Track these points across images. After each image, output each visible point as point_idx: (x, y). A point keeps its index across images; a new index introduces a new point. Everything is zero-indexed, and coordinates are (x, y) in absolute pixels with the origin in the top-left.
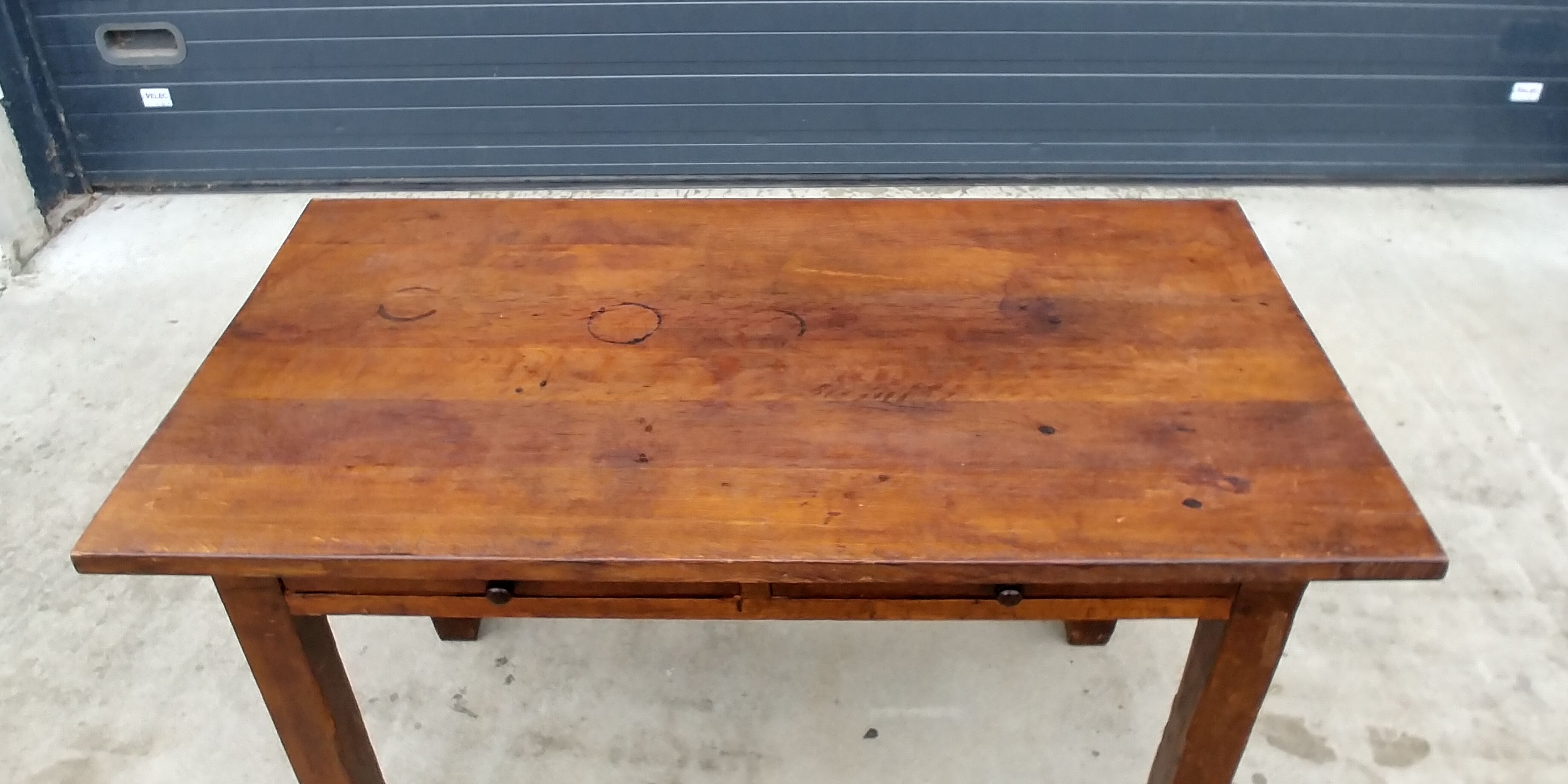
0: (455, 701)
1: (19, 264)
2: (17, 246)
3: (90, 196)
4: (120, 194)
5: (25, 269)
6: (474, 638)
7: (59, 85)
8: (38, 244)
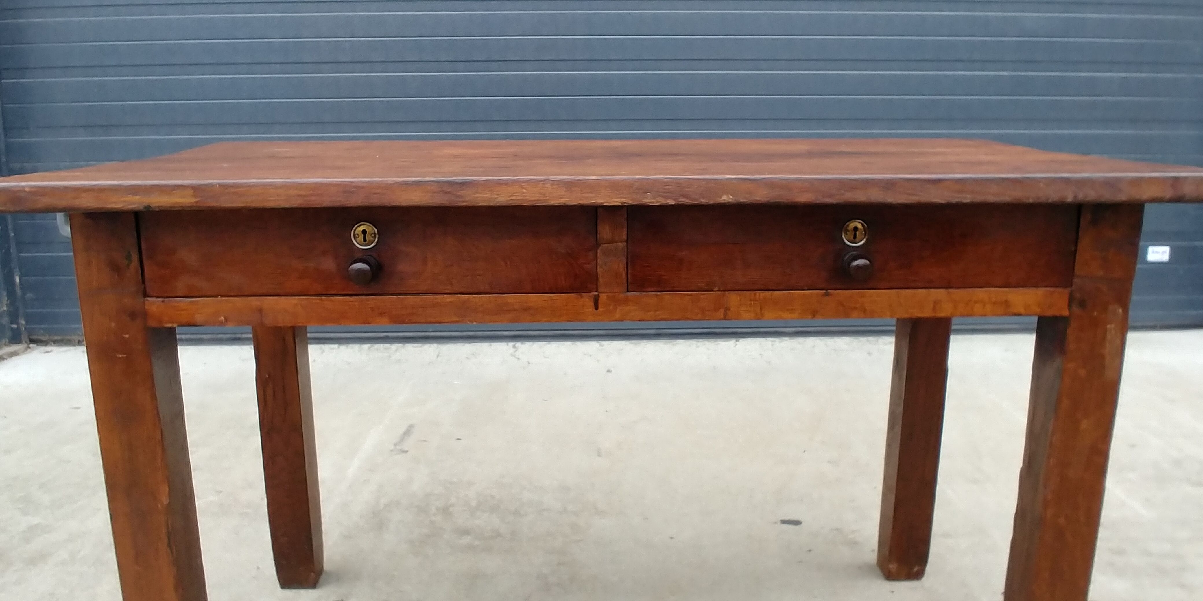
4: (51, 346)
6: (314, 587)
7: (21, 252)
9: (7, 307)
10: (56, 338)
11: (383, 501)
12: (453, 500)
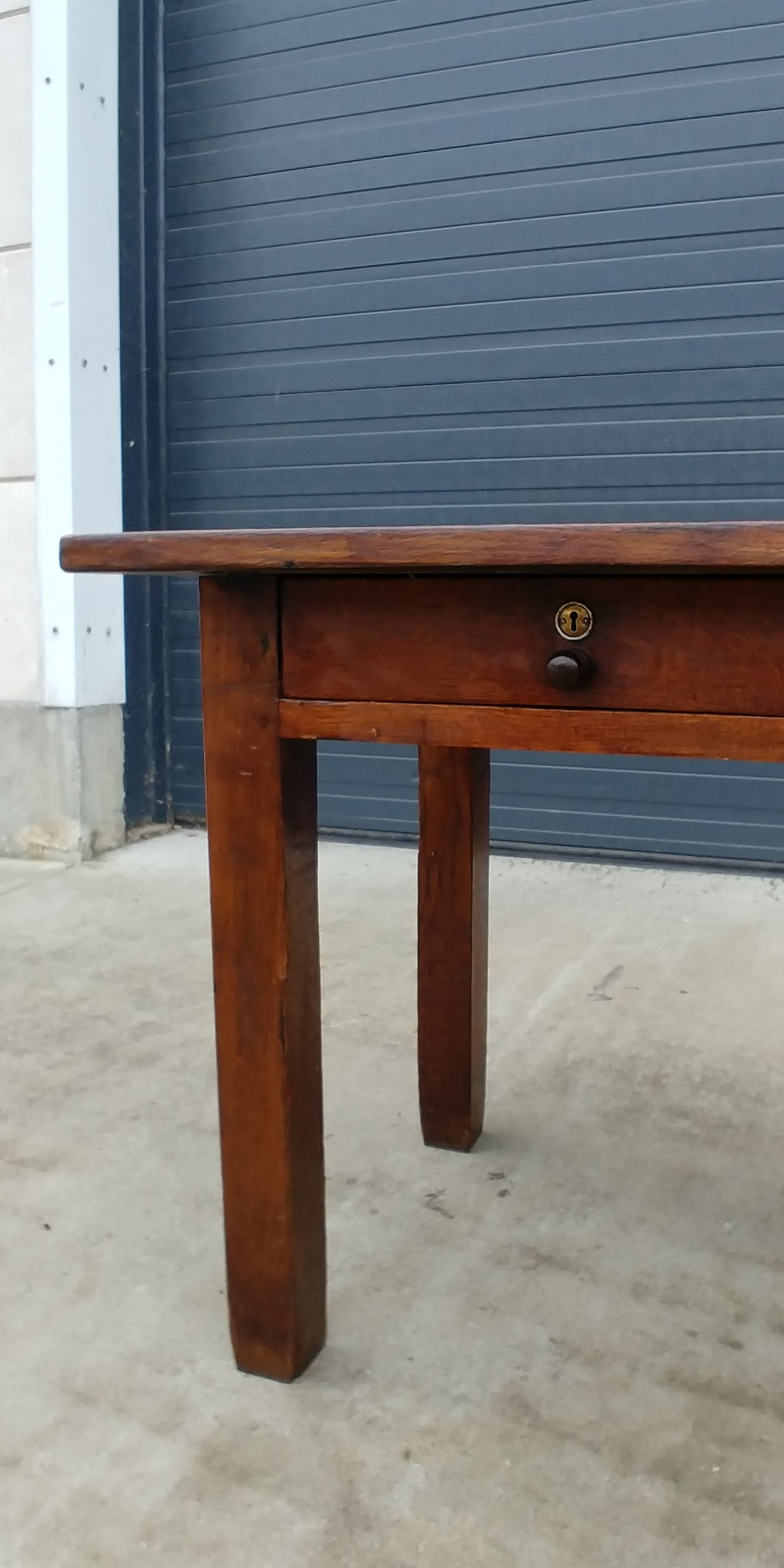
0: (428, 1199)
1: (91, 854)
2: (95, 835)
3: (170, 825)
5: (95, 858)
6: (467, 1150)
7: (175, 716)
8: (114, 844)
9: (155, 779)
11: (571, 1057)
12: (668, 1070)
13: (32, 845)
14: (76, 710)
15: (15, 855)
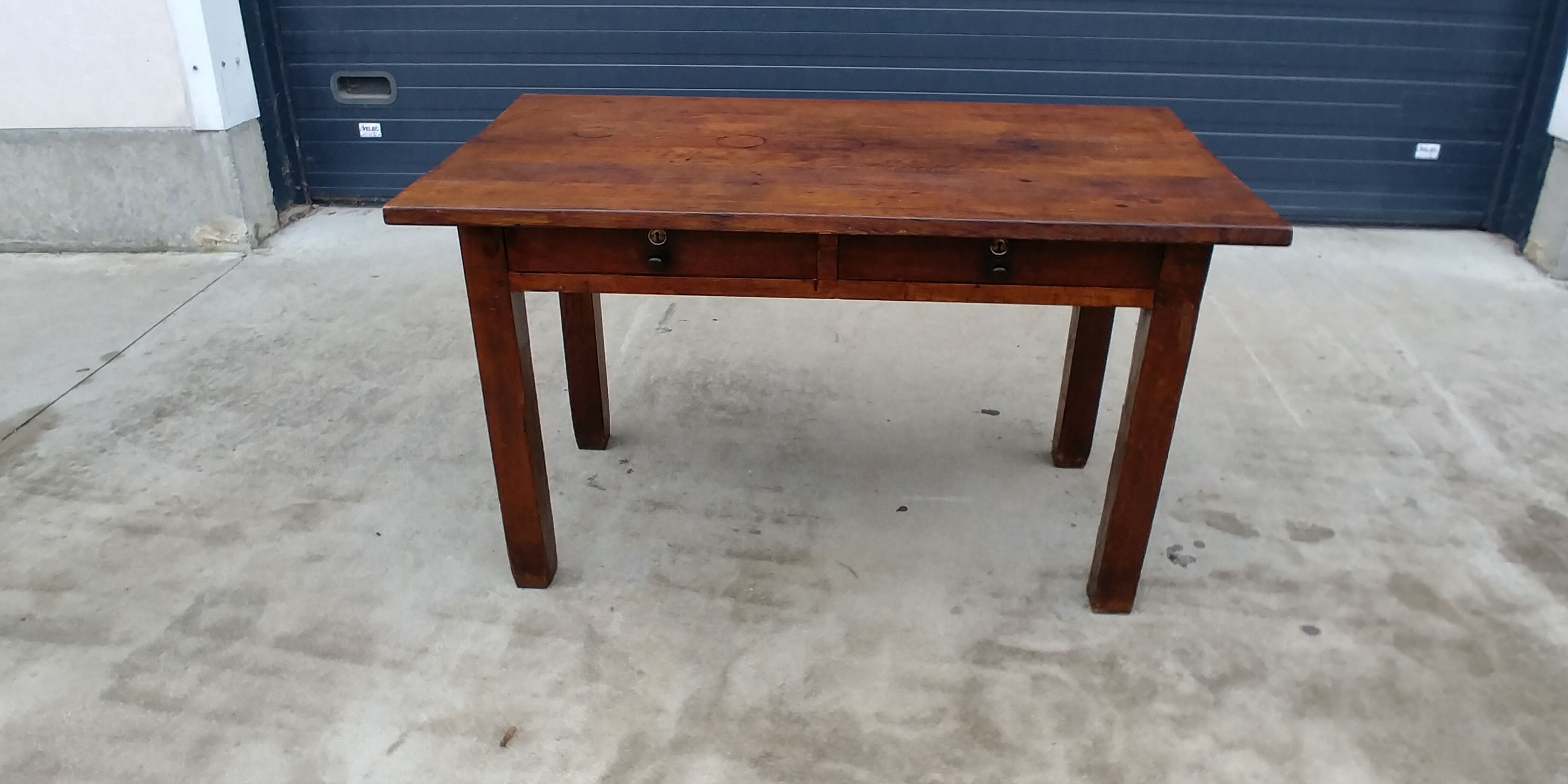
0: (589, 481)
1: (257, 243)
2: (257, 227)
3: (310, 206)
4: (333, 206)
5: (261, 246)
6: (604, 449)
7: (298, 117)
8: (271, 231)
9: (290, 170)
10: (337, 199)
11: (652, 377)
12: (711, 379)
13: (205, 240)
14: (225, 132)
15: (191, 250)
